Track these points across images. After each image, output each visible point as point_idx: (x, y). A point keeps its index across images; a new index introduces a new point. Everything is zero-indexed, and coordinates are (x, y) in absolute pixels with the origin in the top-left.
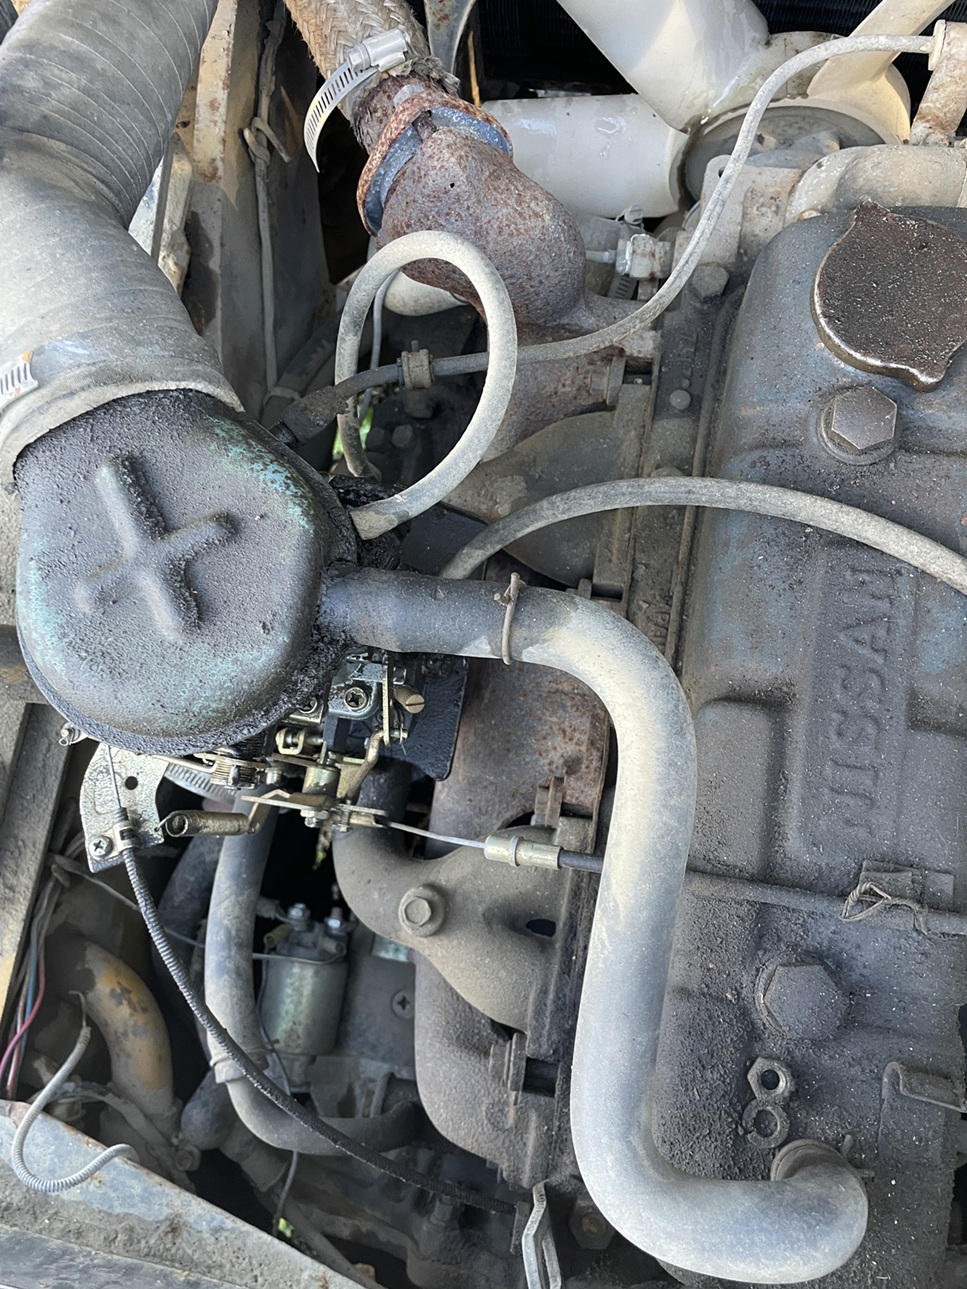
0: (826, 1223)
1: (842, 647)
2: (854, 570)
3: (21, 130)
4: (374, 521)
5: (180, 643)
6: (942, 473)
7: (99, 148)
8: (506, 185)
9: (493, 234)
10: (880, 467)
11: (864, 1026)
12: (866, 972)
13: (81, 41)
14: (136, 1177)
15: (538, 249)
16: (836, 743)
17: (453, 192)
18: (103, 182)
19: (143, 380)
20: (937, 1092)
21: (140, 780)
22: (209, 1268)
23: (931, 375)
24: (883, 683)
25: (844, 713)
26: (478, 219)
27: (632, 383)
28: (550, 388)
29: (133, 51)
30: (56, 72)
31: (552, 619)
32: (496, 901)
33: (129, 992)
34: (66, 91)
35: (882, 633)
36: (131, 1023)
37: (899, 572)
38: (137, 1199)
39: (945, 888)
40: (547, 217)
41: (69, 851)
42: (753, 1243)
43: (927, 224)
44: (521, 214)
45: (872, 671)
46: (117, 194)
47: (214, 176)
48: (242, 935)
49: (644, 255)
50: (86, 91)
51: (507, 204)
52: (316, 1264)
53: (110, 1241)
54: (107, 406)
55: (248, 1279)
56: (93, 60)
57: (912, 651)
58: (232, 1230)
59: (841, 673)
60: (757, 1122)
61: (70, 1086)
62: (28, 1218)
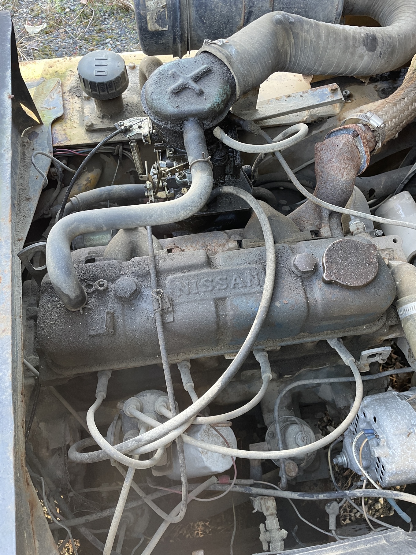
0: (65, 272)
1: (232, 277)
2: (257, 274)
3: (291, 28)
4: (218, 133)
5: (168, 92)
6: (298, 292)
7: (299, 51)
8: (347, 163)
9: (330, 165)
10: (294, 275)
11: (123, 309)
12: (139, 305)
13: (325, 35)
14: (40, 187)
15: (333, 180)
16: (203, 281)
17: (336, 147)
18: (290, 56)
19: (231, 66)
20: (108, 322)
21: (142, 129)
22: (19, 210)
23: (326, 276)
24: (224, 289)
25: (212, 281)
26: (332, 158)
27: (312, 234)
28: (304, 219)
29: (330, 49)
30: (312, 32)
31: (203, 170)
32: (138, 242)
33: (90, 183)
34: (308, 36)
35: (240, 286)
36: (82, 185)
37: (261, 287)
38: (34, 188)
39: (169, 319)
40: (344, 179)
41: (124, 151)
42: (56, 252)
43: (376, 263)
44: (340, 170)
45: (228, 285)
46: (290, 62)
47: (340, 120)
48: (112, 194)
49: (357, 226)
50: (311, 41)
51: (341, 165)
52: (26, 236)
53: (21, 185)
54: (223, 63)
55: (18, 220)
56: (321, 40)
57: (238, 295)
58: (30, 213)
59: (224, 277)
60: (89, 285)
61: (60, 170)
62: (23, 165)
